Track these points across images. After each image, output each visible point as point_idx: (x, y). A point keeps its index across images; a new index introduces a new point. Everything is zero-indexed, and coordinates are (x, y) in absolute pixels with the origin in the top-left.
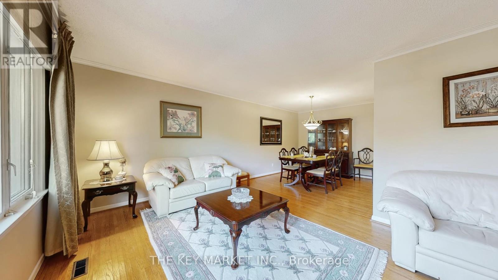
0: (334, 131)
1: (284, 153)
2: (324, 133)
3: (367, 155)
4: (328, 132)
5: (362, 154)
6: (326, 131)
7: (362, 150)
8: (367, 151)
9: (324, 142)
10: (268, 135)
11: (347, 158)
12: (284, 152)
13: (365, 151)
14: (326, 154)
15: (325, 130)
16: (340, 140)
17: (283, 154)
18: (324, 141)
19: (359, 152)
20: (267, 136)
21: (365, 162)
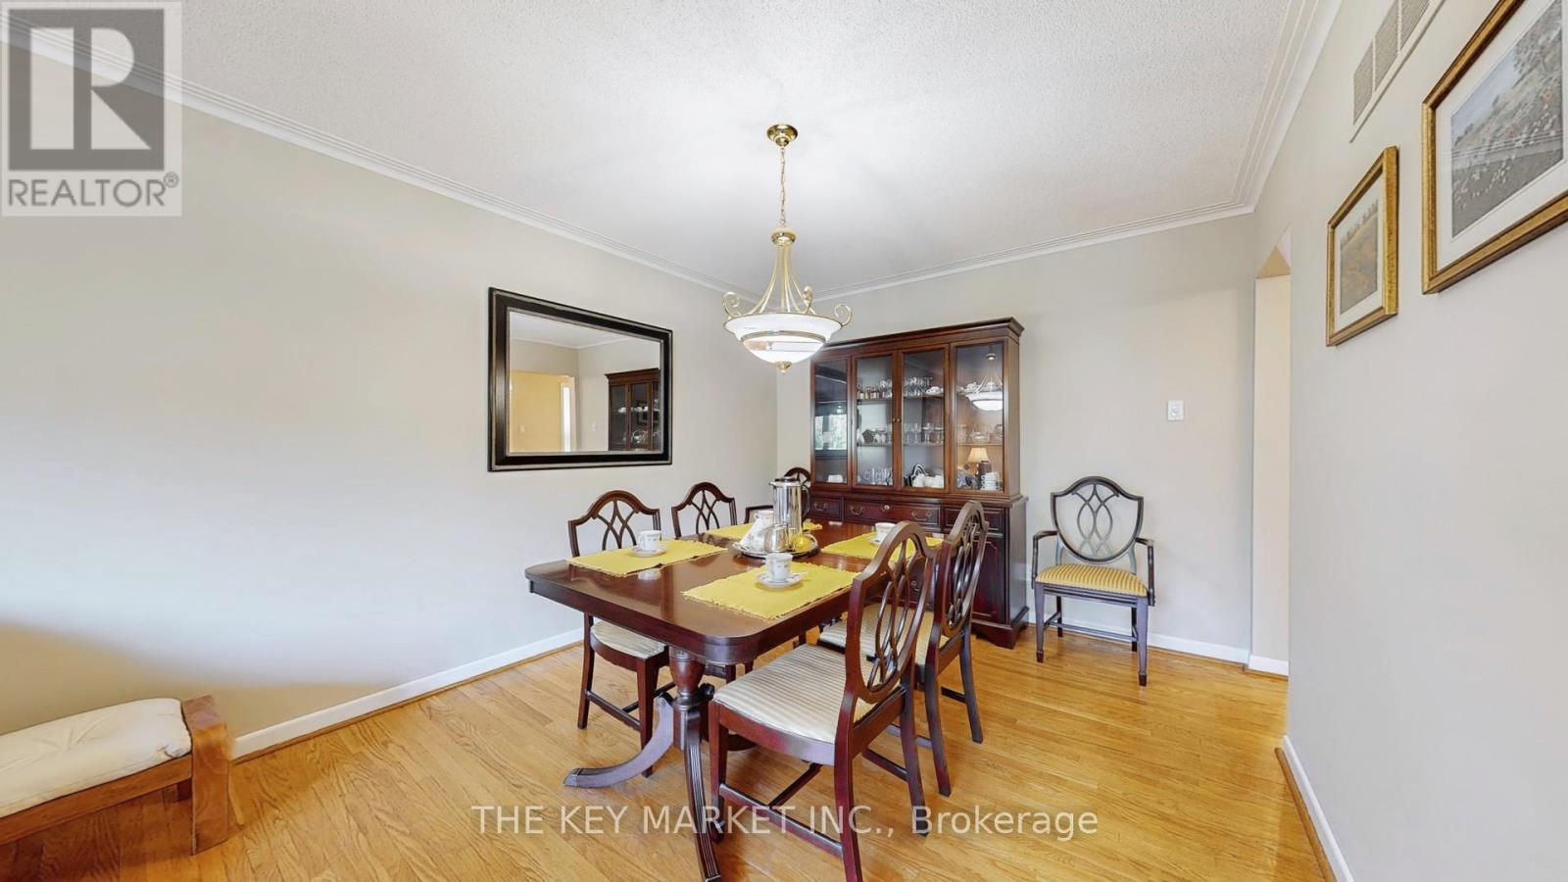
0: (934, 391)
1: (706, 511)
2: (887, 401)
3: (1095, 513)
4: (905, 394)
5: (1069, 506)
6: (897, 389)
7: (1073, 490)
8: (1095, 493)
9: (887, 447)
10: (645, 415)
11: (1000, 535)
12: (705, 501)
13: (1087, 490)
14: (885, 531)
15: (891, 385)
16: (960, 436)
17: (701, 513)
18: (890, 443)
19: (1054, 497)
20: (641, 420)
21: (1087, 551)
